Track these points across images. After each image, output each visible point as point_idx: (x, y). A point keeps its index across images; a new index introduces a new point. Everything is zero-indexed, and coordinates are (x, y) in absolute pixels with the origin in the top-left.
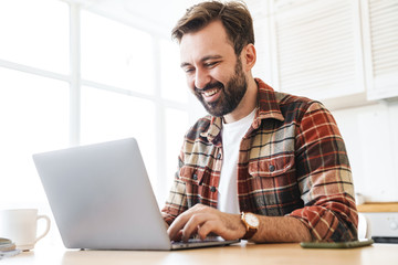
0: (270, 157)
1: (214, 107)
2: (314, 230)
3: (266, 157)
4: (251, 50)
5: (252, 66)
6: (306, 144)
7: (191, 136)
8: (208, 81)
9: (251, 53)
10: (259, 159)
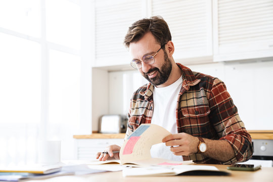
0: (194, 106)
1: (154, 80)
2: (234, 145)
3: (192, 106)
4: (171, 44)
5: (172, 53)
6: (217, 104)
7: (135, 98)
8: (149, 68)
9: (171, 46)
10: (187, 107)
